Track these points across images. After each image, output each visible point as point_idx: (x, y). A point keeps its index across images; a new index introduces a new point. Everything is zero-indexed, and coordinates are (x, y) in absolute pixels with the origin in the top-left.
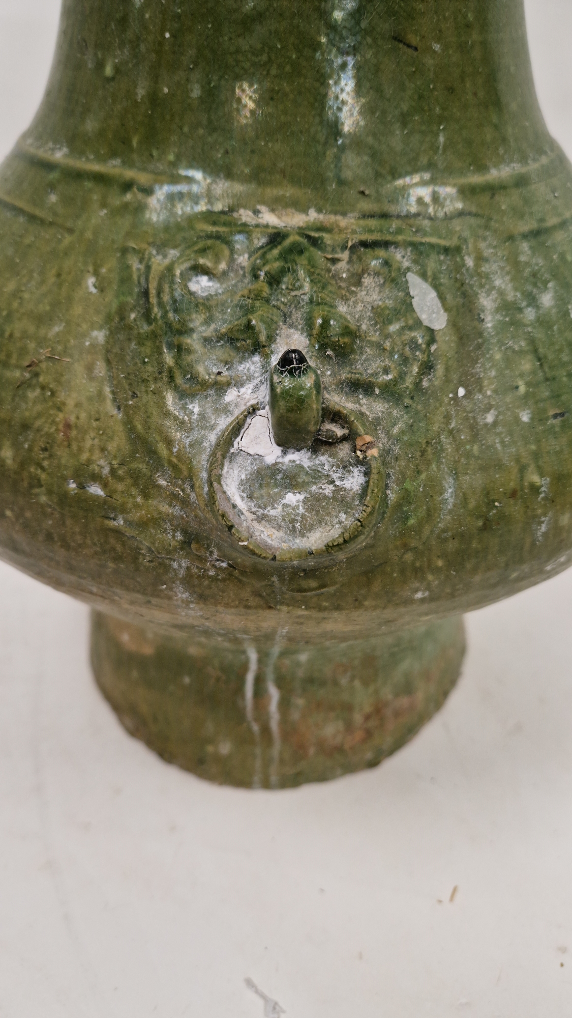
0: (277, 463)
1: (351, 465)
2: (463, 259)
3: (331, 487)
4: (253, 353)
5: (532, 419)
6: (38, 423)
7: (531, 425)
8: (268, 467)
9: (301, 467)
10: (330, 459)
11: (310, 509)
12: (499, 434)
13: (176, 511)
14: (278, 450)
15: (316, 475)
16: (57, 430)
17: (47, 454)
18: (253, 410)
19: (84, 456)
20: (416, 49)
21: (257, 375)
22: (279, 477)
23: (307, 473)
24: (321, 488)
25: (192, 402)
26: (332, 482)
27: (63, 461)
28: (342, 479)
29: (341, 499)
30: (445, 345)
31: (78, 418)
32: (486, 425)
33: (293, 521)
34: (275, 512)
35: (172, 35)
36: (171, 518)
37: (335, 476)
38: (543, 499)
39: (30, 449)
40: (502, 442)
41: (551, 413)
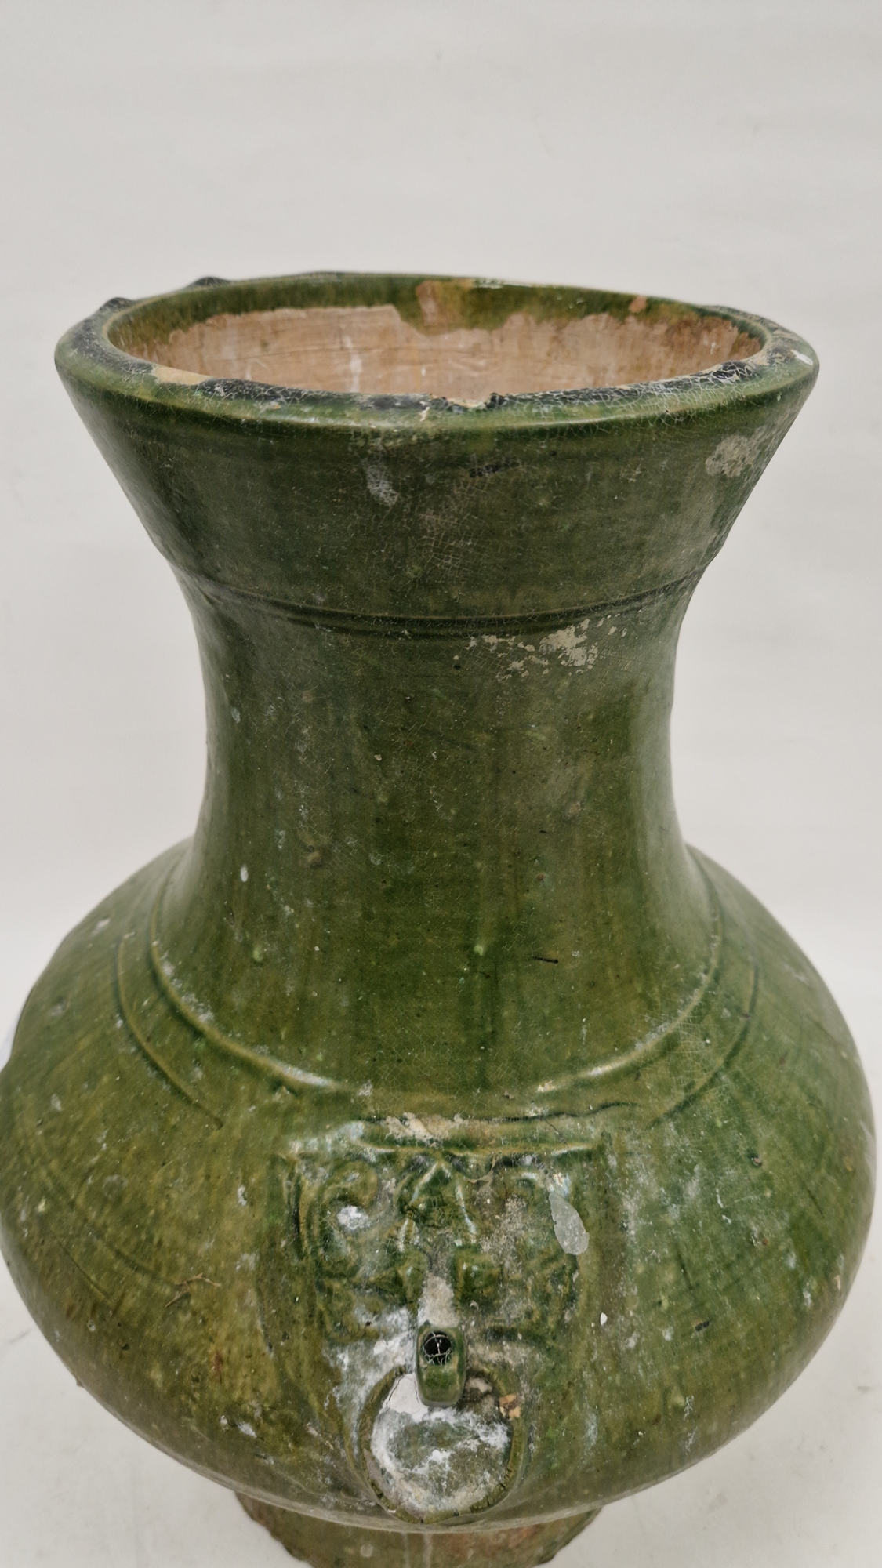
0: (424, 1422)
1: (495, 1420)
2: (606, 1160)
3: (476, 1442)
4: (401, 1306)
5: (673, 1336)
6: (189, 1352)
7: (674, 1343)
8: (416, 1426)
9: (447, 1425)
10: (475, 1416)
11: (455, 1467)
12: (641, 1359)
13: (327, 1460)
14: (425, 1409)
15: (461, 1432)
16: (208, 1362)
17: (198, 1385)
18: (401, 1371)
19: (236, 1395)
20: (556, 961)
21: (404, 1328)
22: (426, 1435)
23: (453, 1431)
24: (466, 1443)
25: (342, 1352)
26: (477, 1437)
27: (215, 1396)
28: (486, 1434)
29: (484, 1455)
30: (587, 1271)
31: (230, 1352)
32: (628, 1351)
33: (439, 1480)
34: (420, 1471)
35: (321, 950)
36: (322, 1466)
37: (480, 1432)
38: (688, 1417)
39: (181, 1377)
40: (645, 1368)
41: (694, 1325)
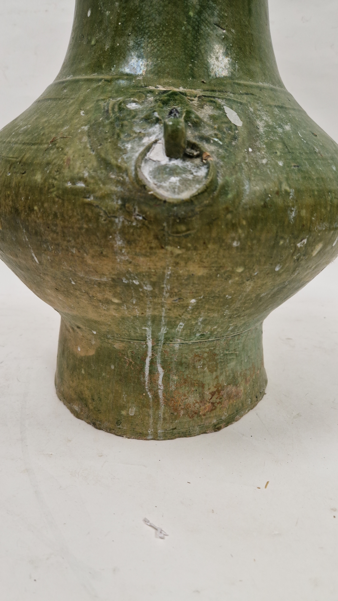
0: (166, 164)
1: (201, 166)
2: (248, 108)
3: (192, 176)
4: (156, 124)
5: (284, 165)
6: (55, 161)
7: (283, 167)
8: (162, 166)
9: (177, 166)
10: (191, 164)
11: (182, 184)
12: (269, 168)
13: (119, 189)
14: (167, 159)
15: (185, 170)
16: (64, 162)
17: (58, 173)
18: (156, 142)
19: (76, 171)
20: (224, 30)
21: (157, 132)
22: (168, 170)
23: (180, 169)
24: (187, 176)
25: (128, 144)
26: (192, 174)
27: (66, 174)
28: (196, 172)
29: (197, 180)
30: (243, 134)
31: (74, 156)
32: (262, 164)
33: (174, 188)
34: (166, 184)
35: (122, 23)
36: (115, 193)
37: (193, 171)
38: (291, 198)
39: (50, 172)
40: (271, 171)
41: (293, 164)
